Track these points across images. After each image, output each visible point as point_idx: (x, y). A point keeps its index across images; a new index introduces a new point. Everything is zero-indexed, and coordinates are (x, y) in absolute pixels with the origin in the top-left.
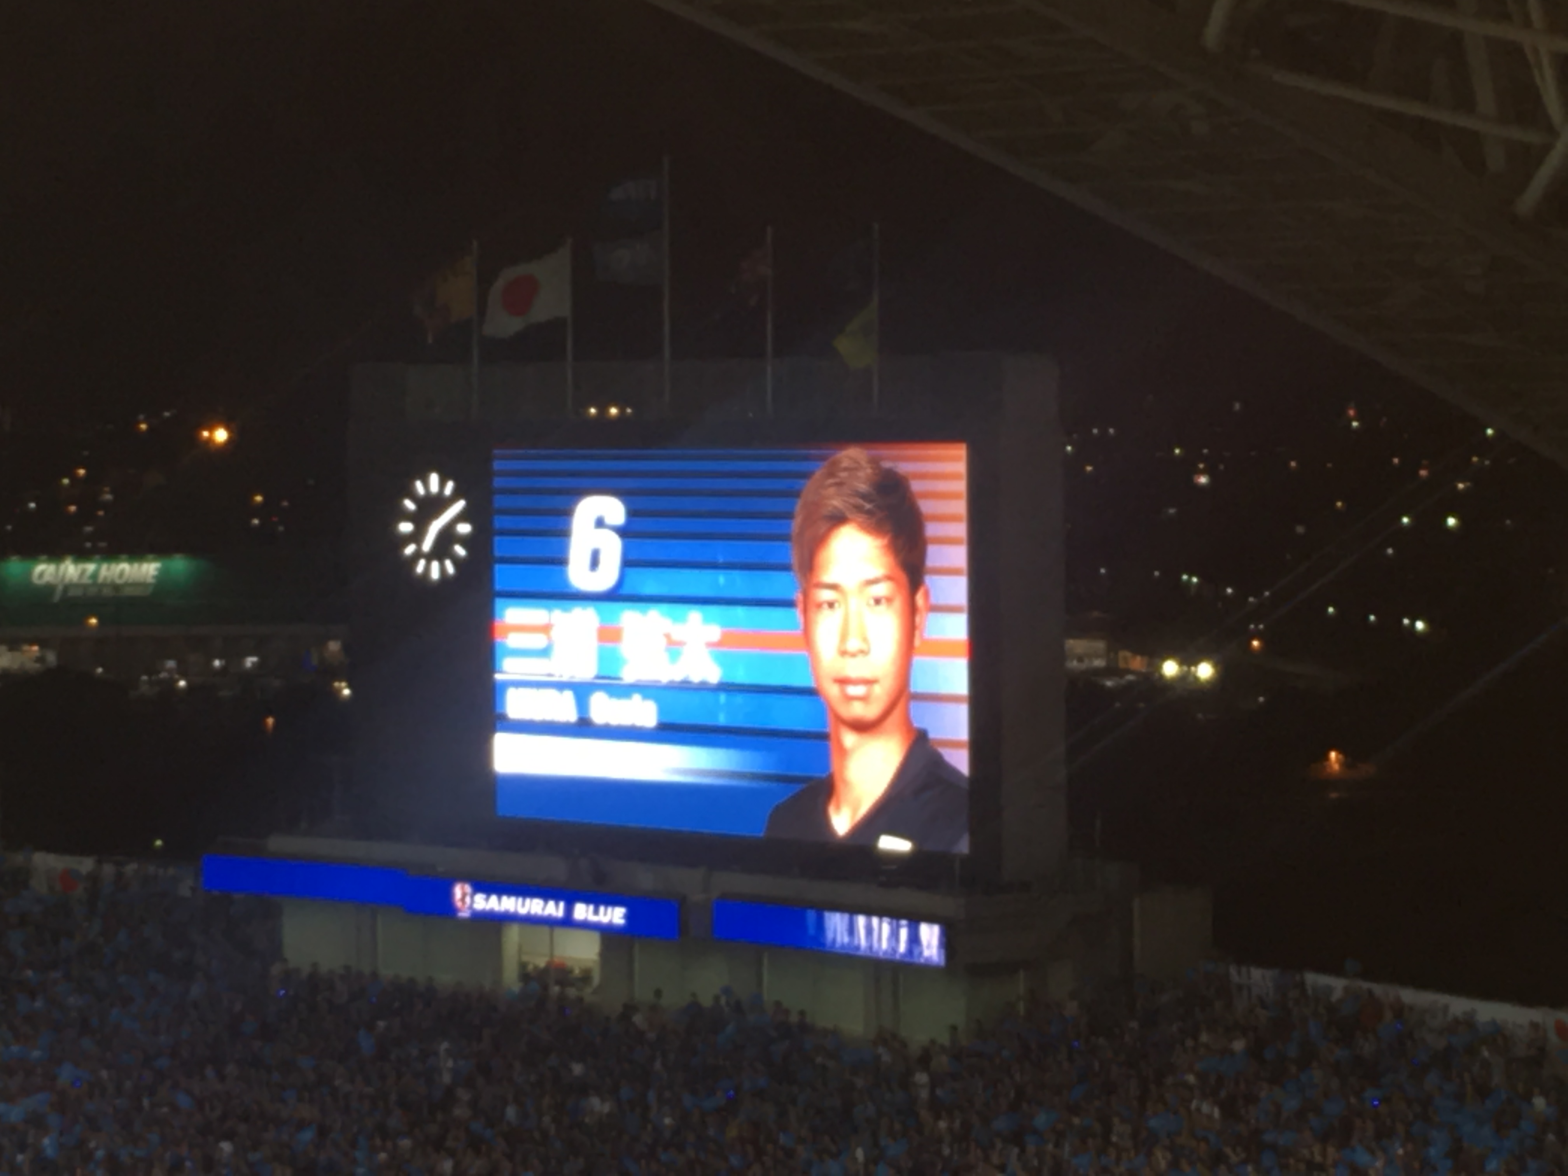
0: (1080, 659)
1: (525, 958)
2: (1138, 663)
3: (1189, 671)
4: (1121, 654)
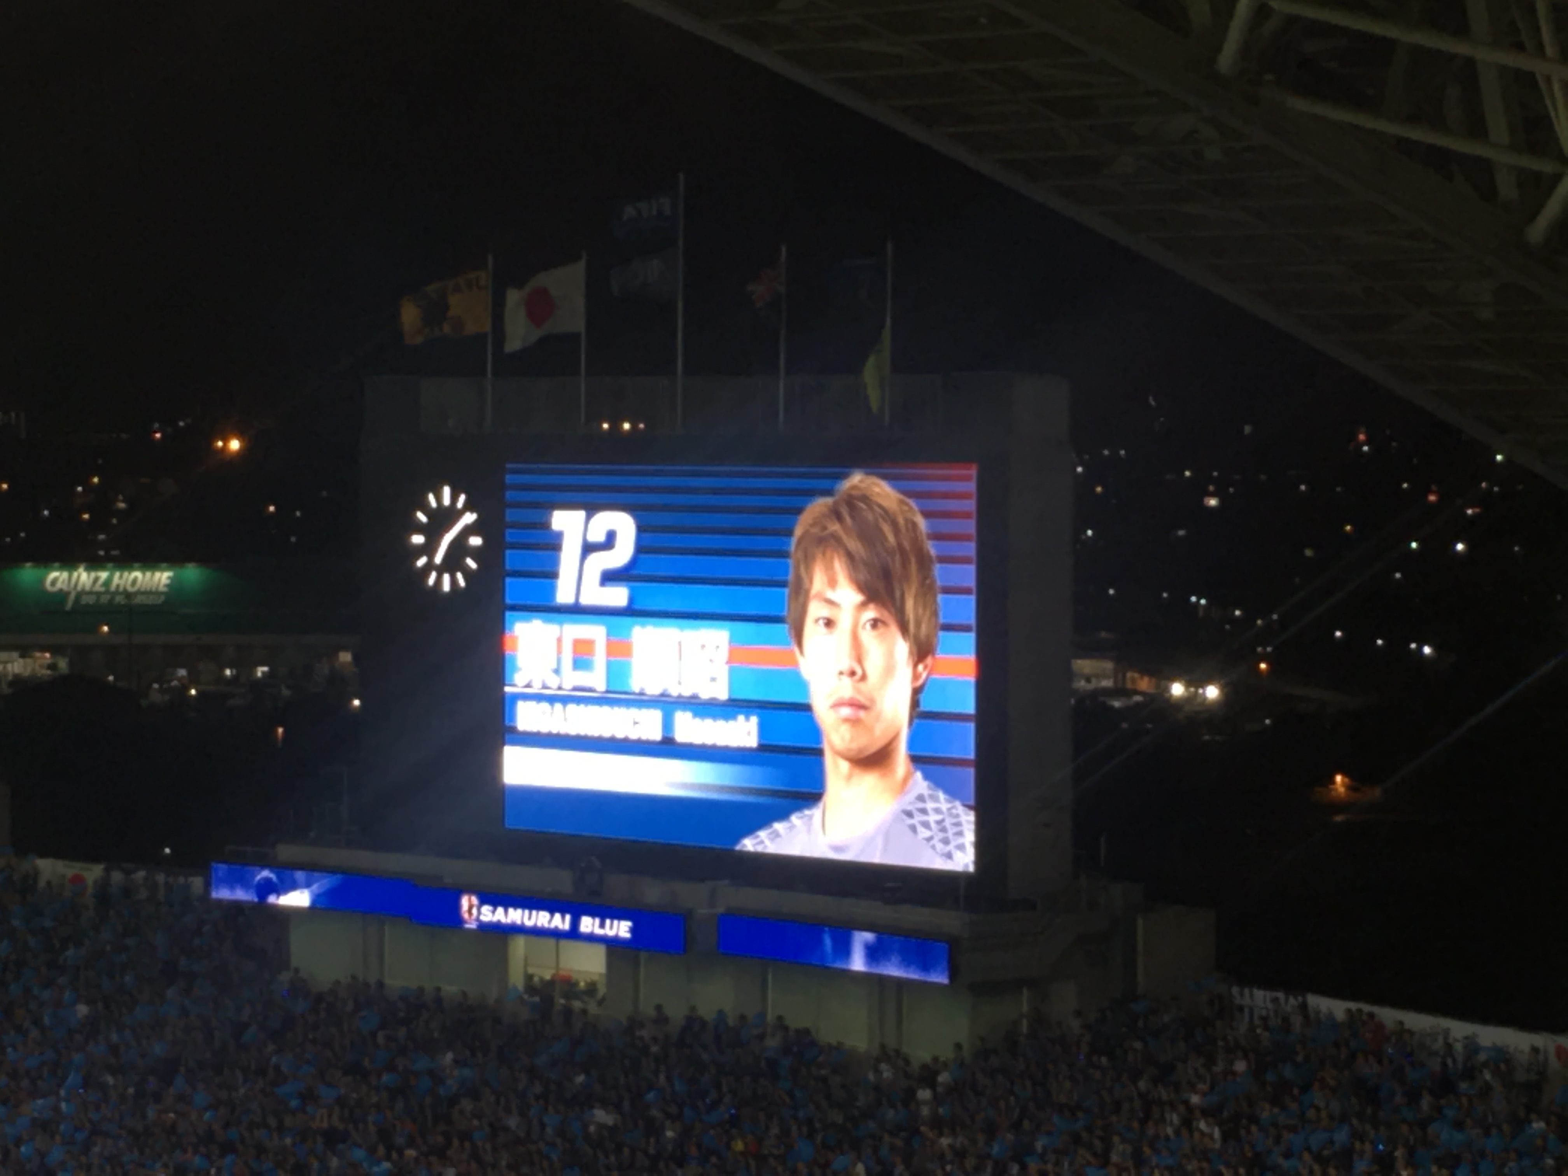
0: (1088, 680)
1: (531, 970)
2: (1145, 684)
3: (1196, 692)
4: (1129, 675)
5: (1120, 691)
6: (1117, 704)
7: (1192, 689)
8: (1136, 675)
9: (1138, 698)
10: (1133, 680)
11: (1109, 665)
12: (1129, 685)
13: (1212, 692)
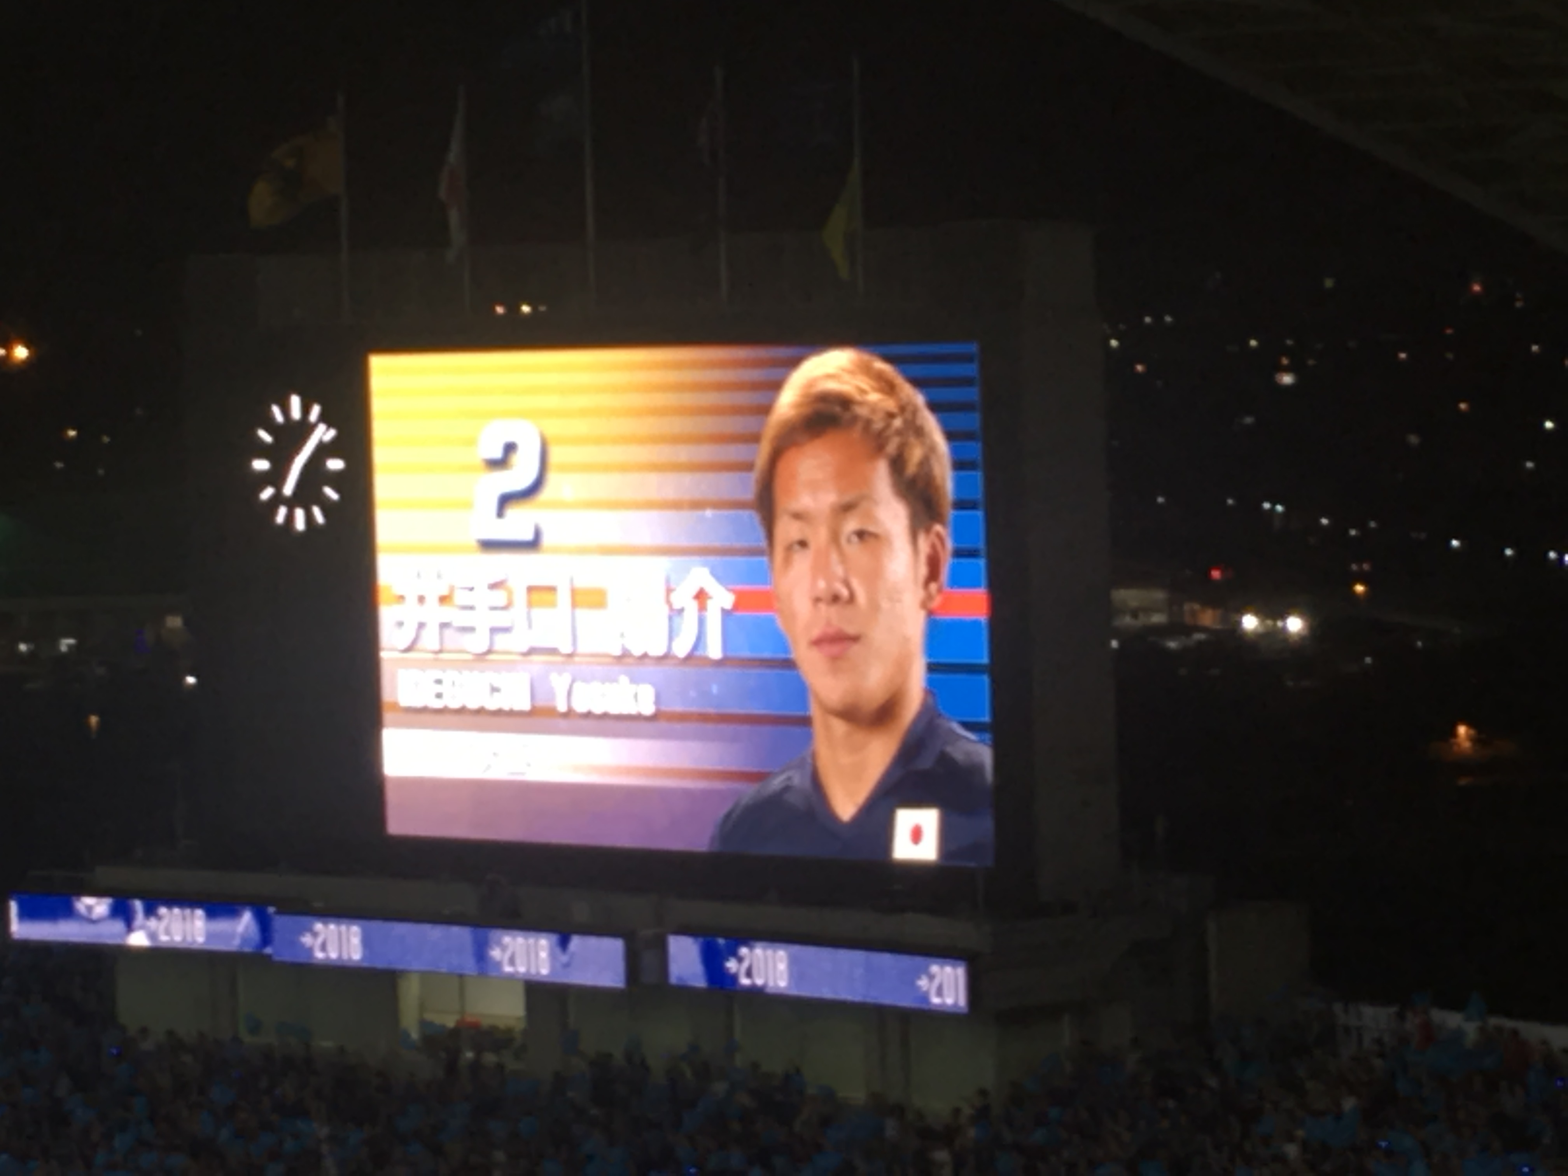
0: (1135, 614)
2: (1208, 618)
3: (1275, 625)
4: (1187, 607)
5: (1177, 628)
6: (1172, 645)
7: (1269, 622)
8: (1197, 607)
9: (1200, 636)
10: (1194, 614)
11: (1159, 595)
12: (1188, 620)
13: (1295, 624)
